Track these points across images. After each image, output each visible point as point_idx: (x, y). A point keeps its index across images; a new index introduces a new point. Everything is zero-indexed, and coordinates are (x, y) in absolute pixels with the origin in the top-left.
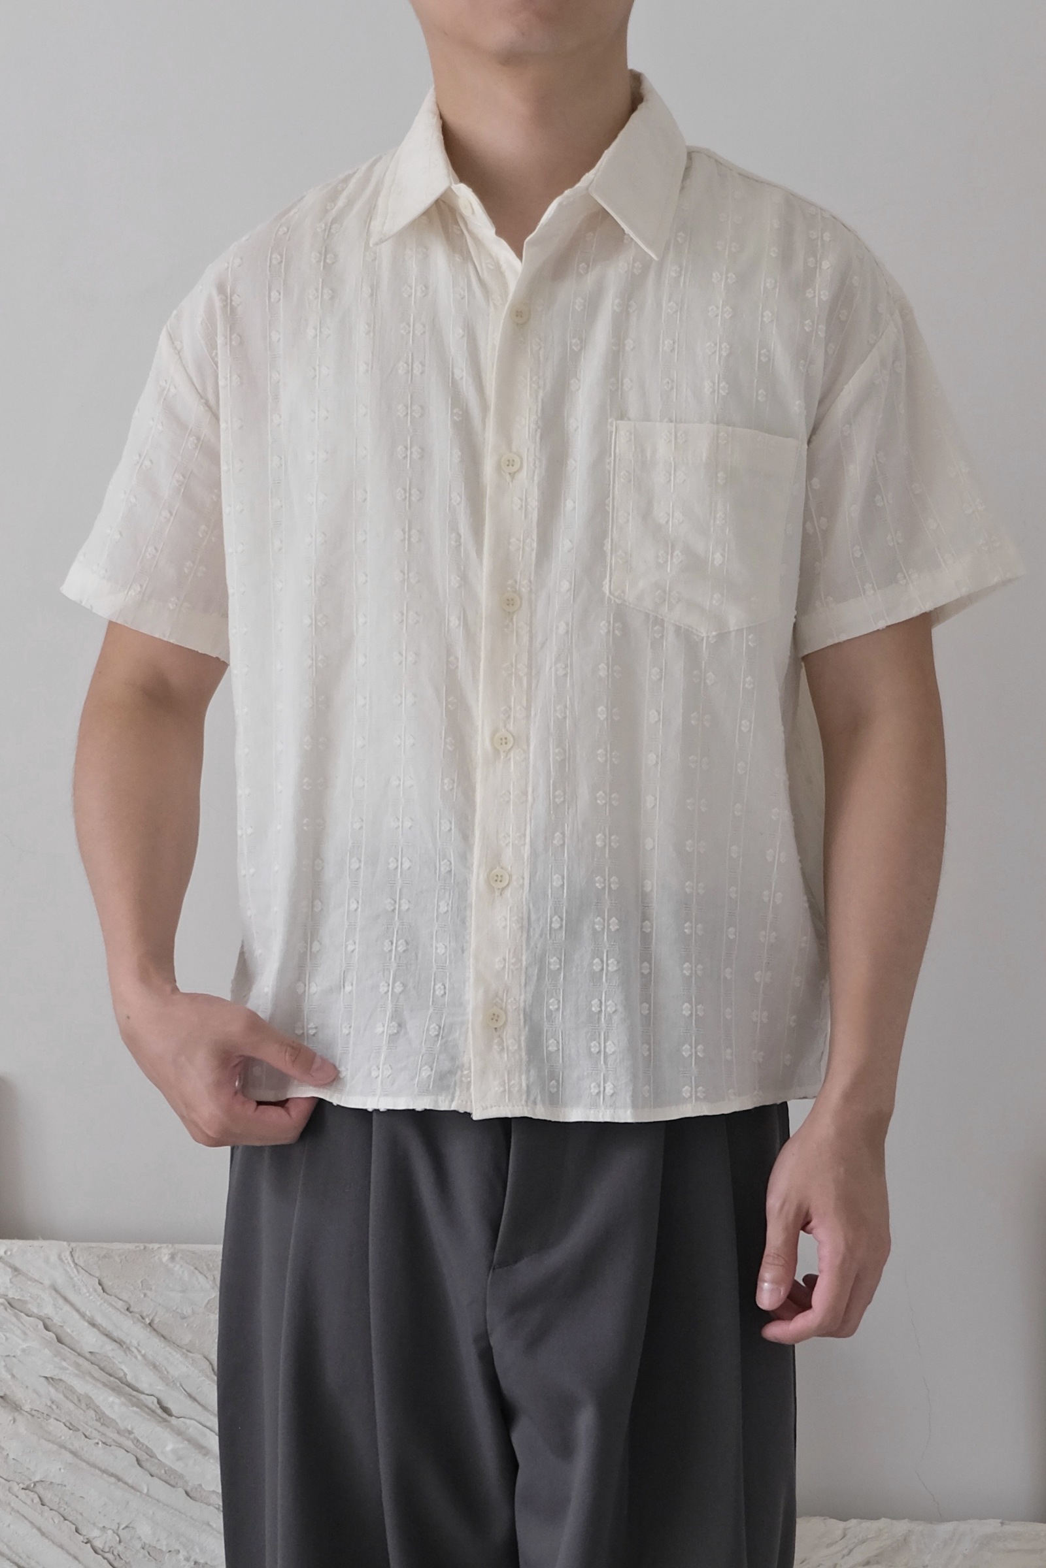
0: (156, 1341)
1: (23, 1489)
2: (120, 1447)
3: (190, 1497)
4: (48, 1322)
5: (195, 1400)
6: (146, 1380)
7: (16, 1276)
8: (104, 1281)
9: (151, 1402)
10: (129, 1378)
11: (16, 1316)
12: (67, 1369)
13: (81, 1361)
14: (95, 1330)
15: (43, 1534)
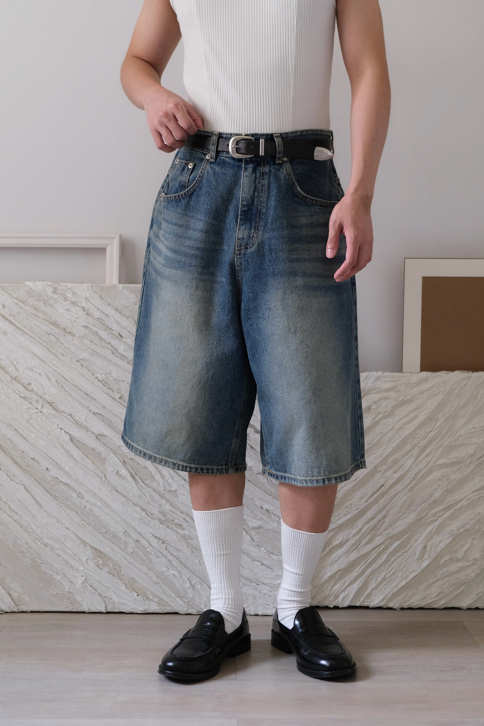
0: (118, 315)
1: (76, 361)
2: (107, 348)
3: (129, 364)
4: (84, 308)
5: (130, 333)
6: (115, 327)
7: (74, 294)
8: (102, 296)
9: (117, 334)
10: (109, 326)
11: (74, 306)
12: (89, 323)
13: (94, 321)
14: (99, 311)
15: (82, 375)
